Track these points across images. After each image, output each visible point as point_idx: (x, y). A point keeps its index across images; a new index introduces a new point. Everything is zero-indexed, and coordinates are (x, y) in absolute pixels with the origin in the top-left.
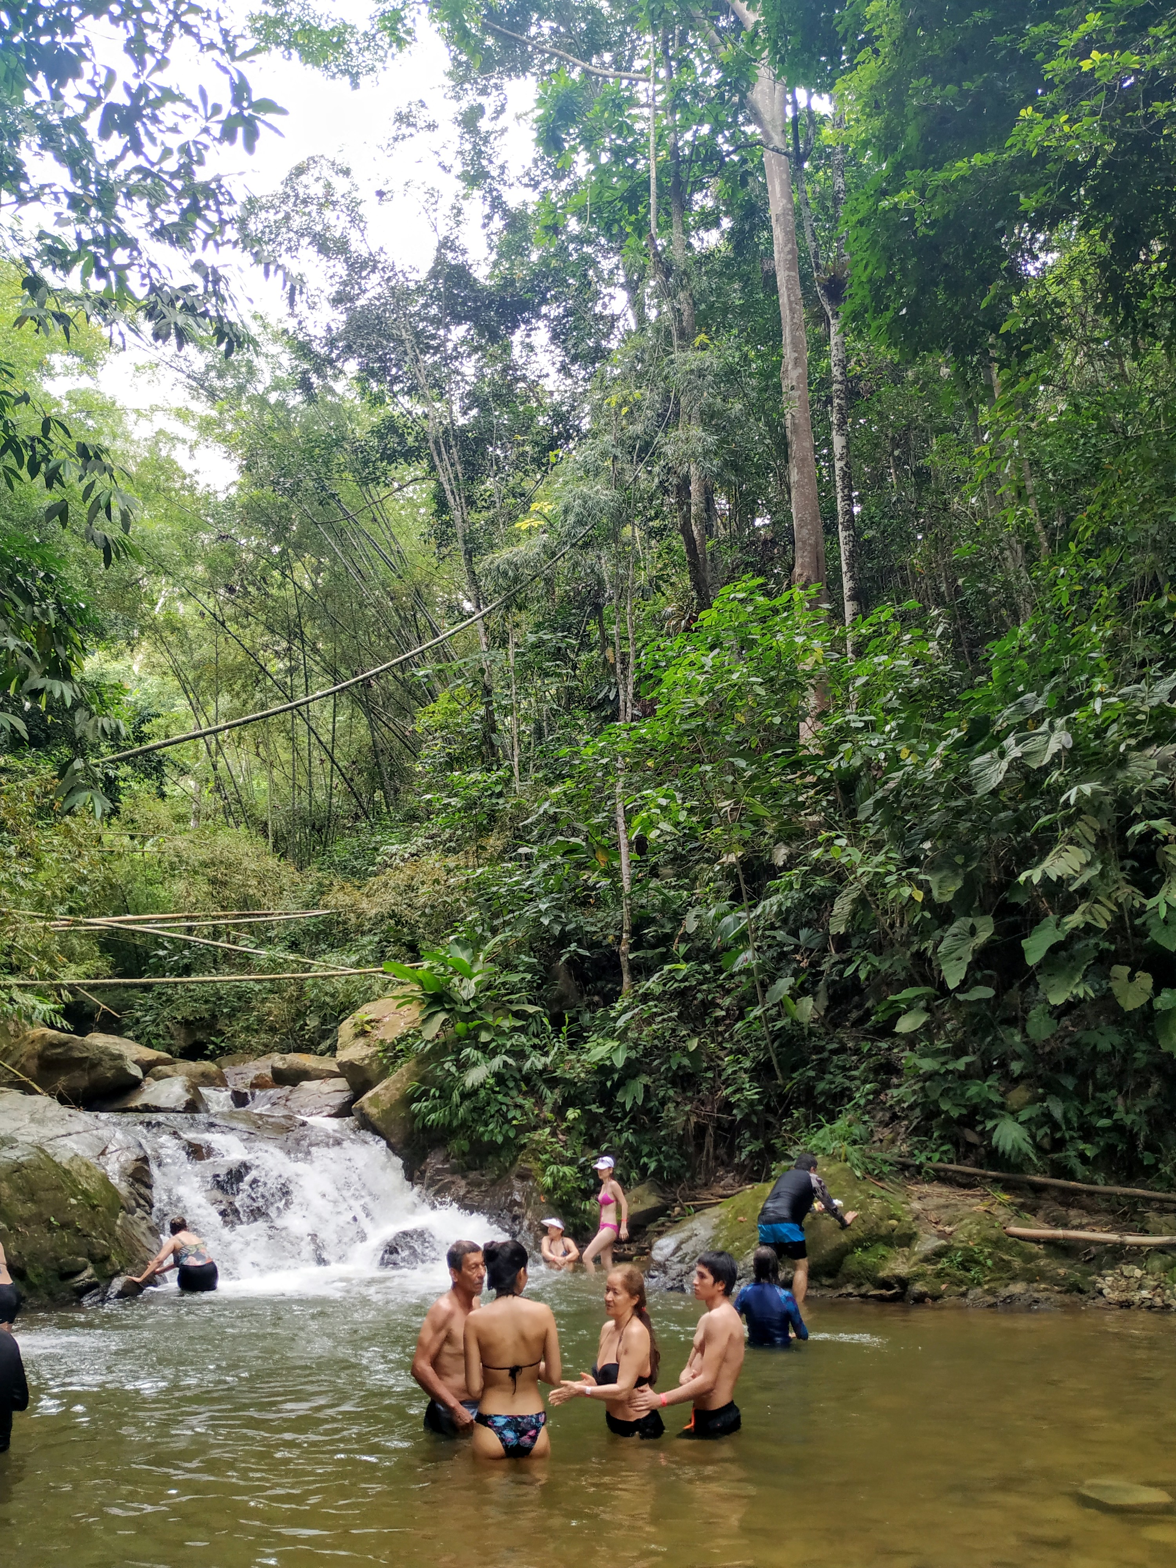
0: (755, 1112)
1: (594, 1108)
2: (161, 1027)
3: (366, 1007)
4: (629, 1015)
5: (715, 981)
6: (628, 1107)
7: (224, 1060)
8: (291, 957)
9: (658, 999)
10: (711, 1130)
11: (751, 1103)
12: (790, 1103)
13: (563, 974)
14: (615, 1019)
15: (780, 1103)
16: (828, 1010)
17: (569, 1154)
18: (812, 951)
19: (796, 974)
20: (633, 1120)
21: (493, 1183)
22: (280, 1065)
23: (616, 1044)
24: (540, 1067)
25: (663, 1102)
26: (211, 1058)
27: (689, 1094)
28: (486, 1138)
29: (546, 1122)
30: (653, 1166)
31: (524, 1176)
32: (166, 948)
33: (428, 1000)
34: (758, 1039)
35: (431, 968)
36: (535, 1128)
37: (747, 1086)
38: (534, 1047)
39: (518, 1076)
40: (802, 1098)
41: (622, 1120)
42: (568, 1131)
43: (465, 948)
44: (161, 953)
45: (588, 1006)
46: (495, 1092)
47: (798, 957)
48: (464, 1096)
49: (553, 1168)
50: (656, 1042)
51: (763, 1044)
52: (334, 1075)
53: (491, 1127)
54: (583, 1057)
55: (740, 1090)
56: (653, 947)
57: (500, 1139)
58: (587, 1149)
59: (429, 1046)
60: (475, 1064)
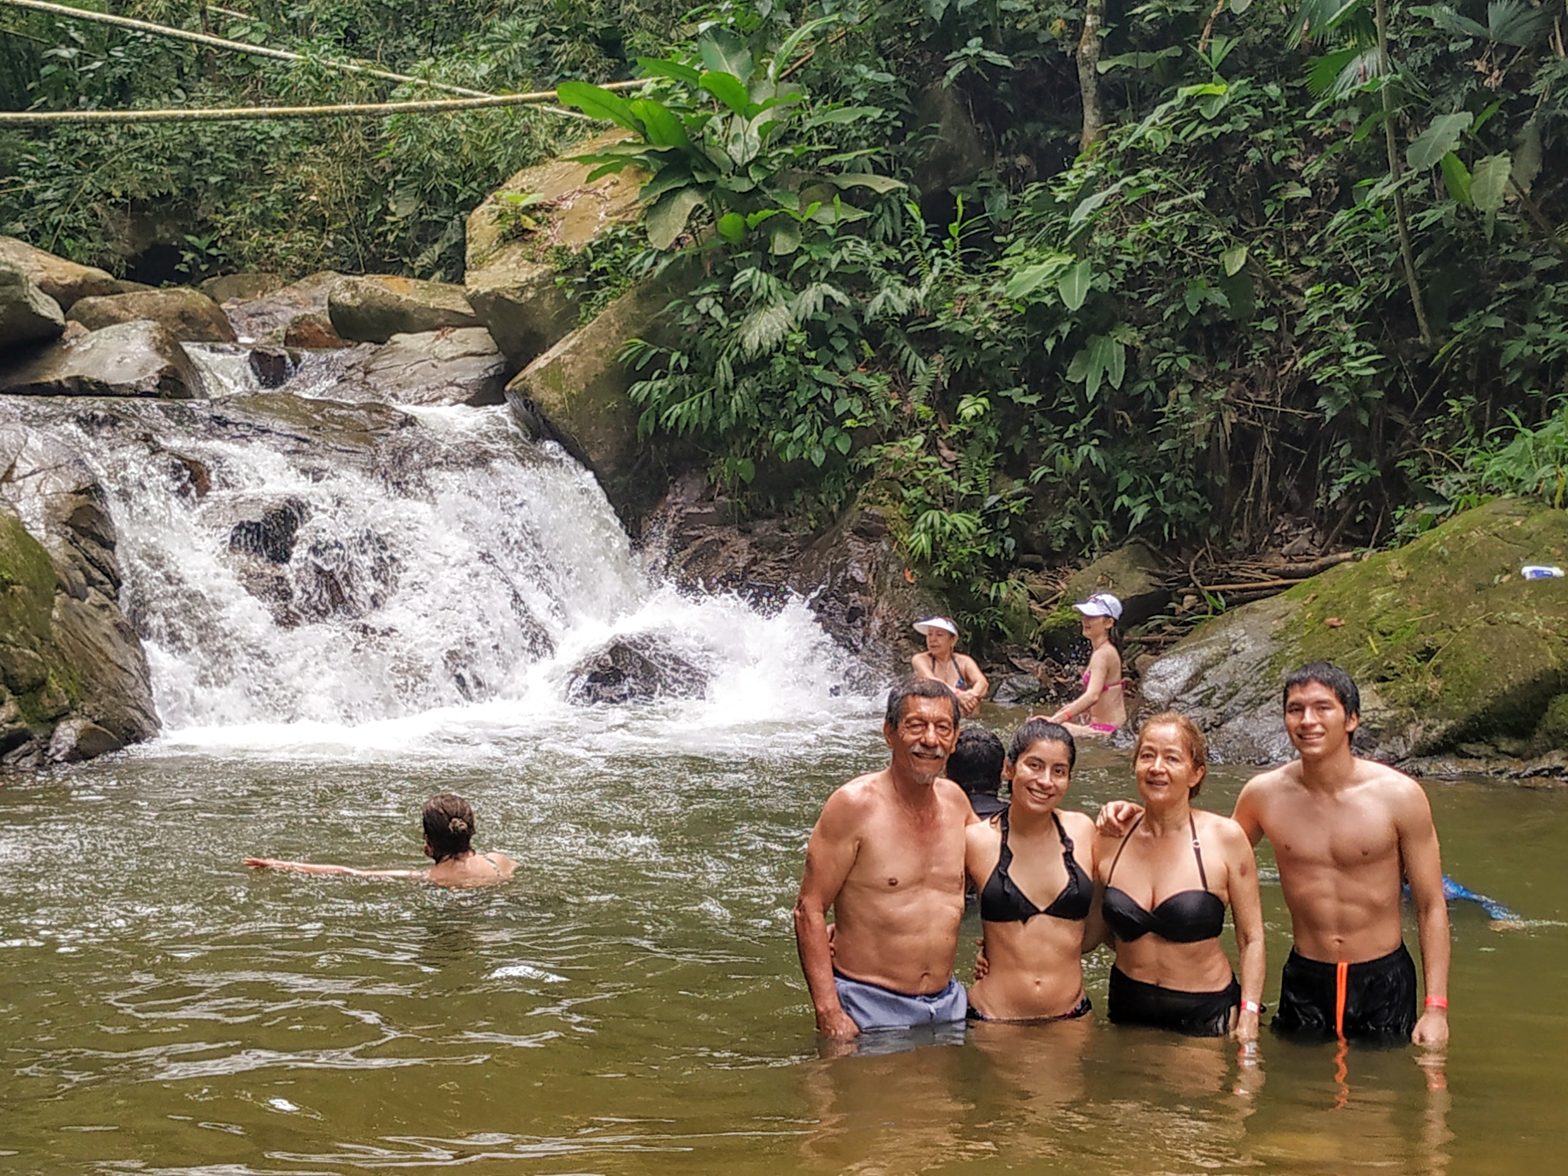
0: (1365, 404)
1: (1017, 394)
2: (82, 213)
3: (522, 179)
4: (1097, 199)
5: (1289, 121)
6: (1091, 395)
7: (219, 283)
8: (354, 66)
9: (1160, 161)
10: (1266, 441)
11: (1358, 386)
12: (1444, 384)
13: (949, 107)
14: (1068, 207)
15: (1421, 385)
16: (1537, 184)
17: (964, 488)
18: (1512, 50)
19: (1471, 104)
20: (1100, 420)
21: (807, 543)
22: (345, 297)
23: (1067, 260)
24: (902, 309)
25: (1165, 384)
26: (190, 278)
27: (1223, 366)
28: (790, 454)
29: (915, 423)
30: (1140, 513)
31: (867, 533)
32: (73, 43)
33: (656, 165)
34: (1379, 248)
35: (661, 94)
36: (892, 436)
37: (1352, 348)
38: (888, 264)
39: (855, 328)
40: (1471, 375)
41: (1075, 419)
42: (963, 440)
43: (734, 48)
44: (65, 53)
45: (1003, 177)
46: (806, 361)
47: (1481, 66)
48: (741, 369)
49: (933, 516)
50: (1155, 256)
51: (1390, 258)
52: (464, 322)
53: (798, 433)
54: (996, 288)
55: (1335, 357)
56: (1152, 45)
57: (818, 457)
58: (1002, 480)
59: (664, 263)
60: (763, 302)
